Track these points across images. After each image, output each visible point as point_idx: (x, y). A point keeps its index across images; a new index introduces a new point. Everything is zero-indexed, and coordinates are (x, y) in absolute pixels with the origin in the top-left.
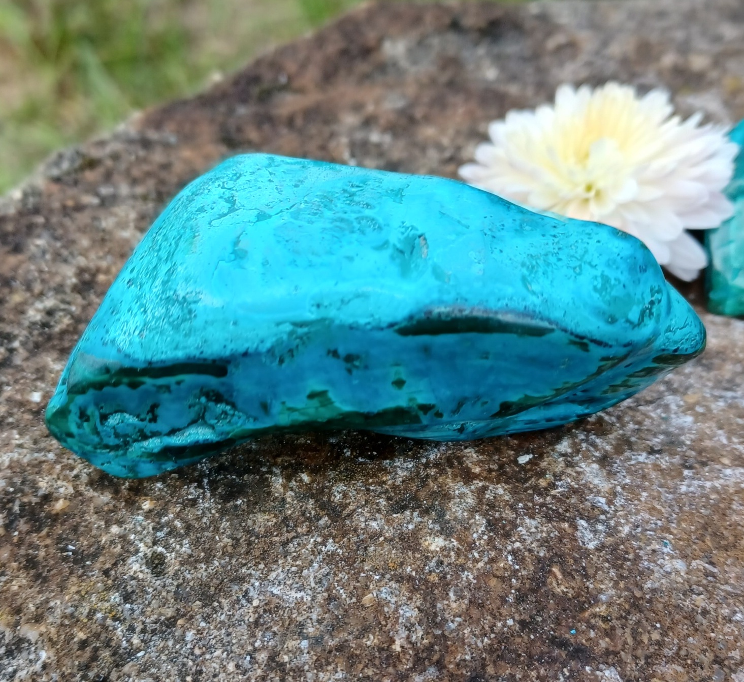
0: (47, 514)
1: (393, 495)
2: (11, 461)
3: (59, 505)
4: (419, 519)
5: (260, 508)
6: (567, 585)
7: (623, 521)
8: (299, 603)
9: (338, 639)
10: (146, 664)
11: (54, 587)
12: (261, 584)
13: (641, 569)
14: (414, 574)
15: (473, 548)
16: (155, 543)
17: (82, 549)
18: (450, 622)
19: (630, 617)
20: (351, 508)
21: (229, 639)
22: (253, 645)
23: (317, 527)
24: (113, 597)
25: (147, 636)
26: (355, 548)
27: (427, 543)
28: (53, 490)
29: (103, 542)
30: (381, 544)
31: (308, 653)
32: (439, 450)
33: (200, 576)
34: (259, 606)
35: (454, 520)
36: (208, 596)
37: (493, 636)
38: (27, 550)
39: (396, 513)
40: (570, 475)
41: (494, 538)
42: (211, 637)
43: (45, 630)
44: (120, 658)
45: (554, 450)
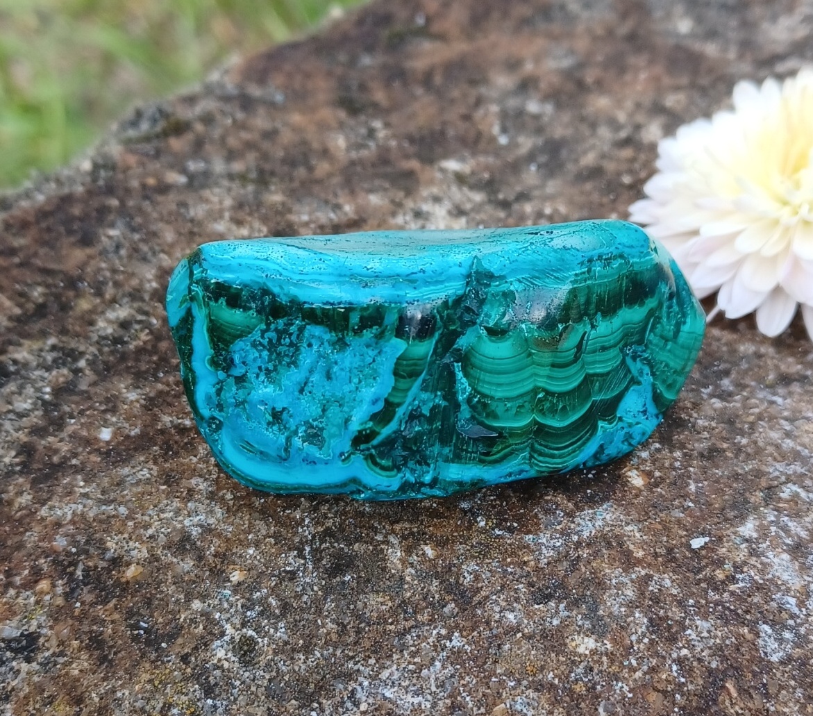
0: (115, 582)
1: (535, 579)
2: (74, 514)
3: (131, 573)
4: (566, 613)
5: (373, 588)
6: (742, 705)
8: (417, 710)
11: (121, 673)
12: (370, 684)
14: (556, 681)
15: (630, 654)
16: (243, 625)
17: (156, 627)
20: (483, 593)
23: (441, 616)
24: (191, 691)
26: (486, 645)
27: (574, 644)
28: (123, 553)
29: (182, 620)
30: (518, 642)
33: (297, 670)
34: (367, 711)
35: (608, 616)
36: (306, 694)
38: (90, 625)
39: (539, 604)
40: (753, 567)
41: (657, 642)
45: (736, 534)
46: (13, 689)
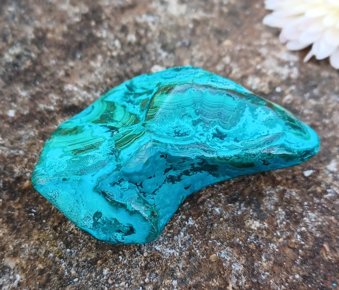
0: (19, 189)
1: (228, 191)
3: (26, 184)
4: (244, 209)
6: (332, 255)
8: (172, 256)
9: (195, 281)
11: (24, 235)
14: (241, 243)
15: (277, 229)
17: (41, 212)
18: (262, 275)
20: (203, 197)
21: (129, 275)
22: (144, 280)
24: (59, 244)
25: (80, 269)
26: (205, 224)
27: (248, 224)
28: (23, 174)
29: (53, 209)
30: (221, 223)
31: (177, 288)
34: (147, 256)
35: (265, 210)
37: (287, 284)
38: (7, 211)
39: (230, 203)
40: (336, 186)
41: (290, 224)
42: (118, 273)
43: (19, 262)
44: (64, 281)
45: (326, 169)
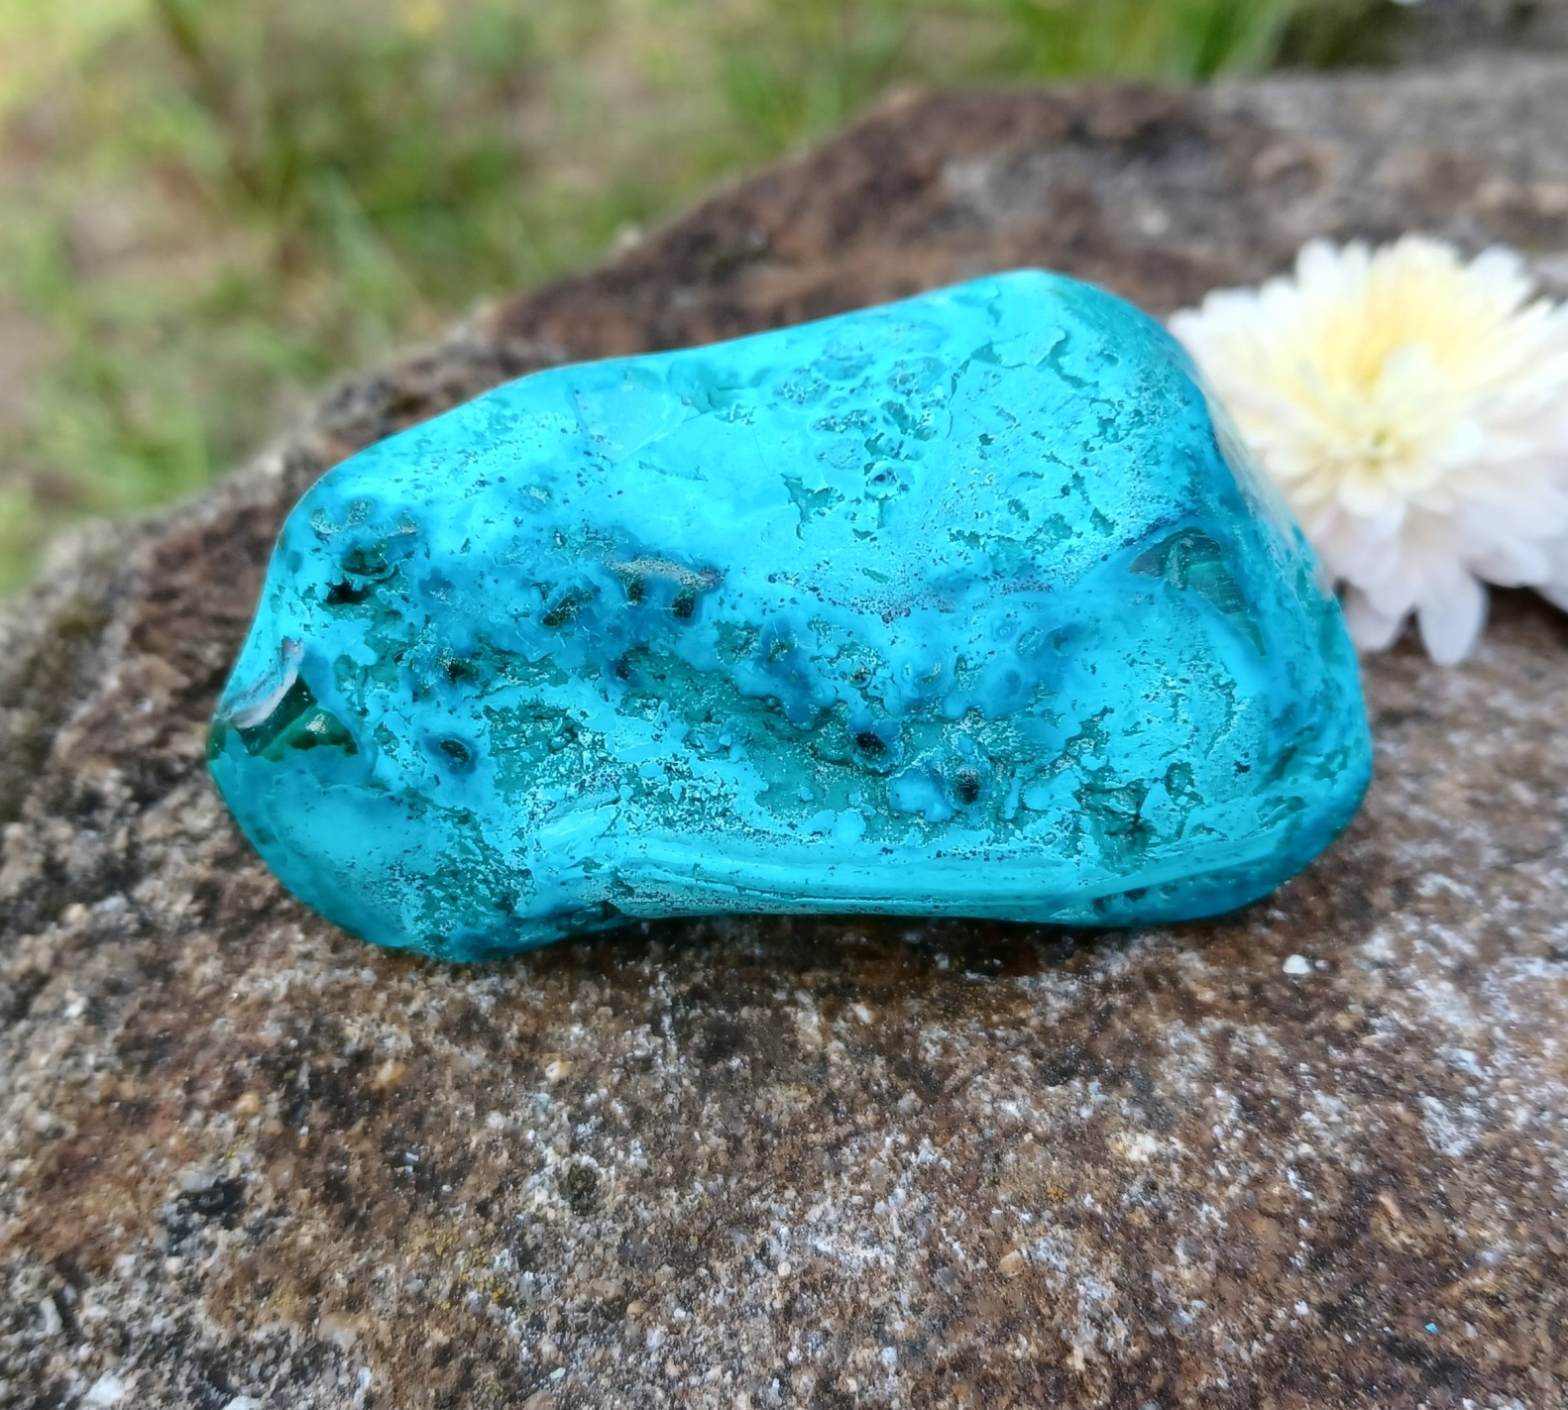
0: (362, 1090)
1: (1043, 1046)
2: (291, 985)
3: (386, 1073)
4: (1102, 1097)
5: (778, 1076)
6: (1411, 1231)
7: (1513, 1098)
8: (872, 1270)
9: (955, 1346)
10: (569, 1394)
11: (381, 1238)
12: (791, 1231)
13: (1557, 1197)
14: (1099, 1209)
15: (1214, 1157)
16: (575, 1146)
17: (432, 1159)
18: (1180, 1308)
19: (1542, 1296)
20: (960, 1073)
21: (734, 1344)
22: (784, 1357)
23: (894, 1113)
24: (498, 1258)
25: (570, 1338)
26: (976, 1156)
27: (1120, 1146)
28: (373, 1042)
29: (473, 1145)
30: (1029, 1149)
31: (898, 1373)
32: (1127, 956)
33: (667, 1215)
34: (790, 1275)
35: (1172, 1098)
36: (685, 1255)
37: (1269, 1337)
38: (326, 1163)
39: (1053, 1085)
40: (1397, 1006)
41: (1257, 1136)
42: (698, 1340)
43: (368, 1326)
44: (518, 1382)
45: (1359, 955)
46: (206, 1275)
